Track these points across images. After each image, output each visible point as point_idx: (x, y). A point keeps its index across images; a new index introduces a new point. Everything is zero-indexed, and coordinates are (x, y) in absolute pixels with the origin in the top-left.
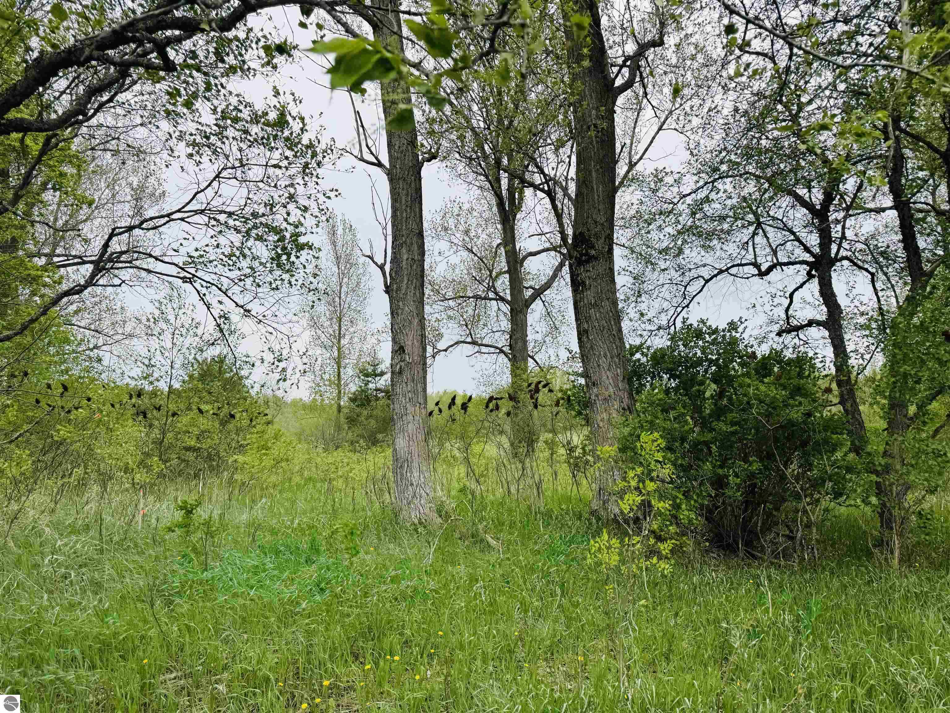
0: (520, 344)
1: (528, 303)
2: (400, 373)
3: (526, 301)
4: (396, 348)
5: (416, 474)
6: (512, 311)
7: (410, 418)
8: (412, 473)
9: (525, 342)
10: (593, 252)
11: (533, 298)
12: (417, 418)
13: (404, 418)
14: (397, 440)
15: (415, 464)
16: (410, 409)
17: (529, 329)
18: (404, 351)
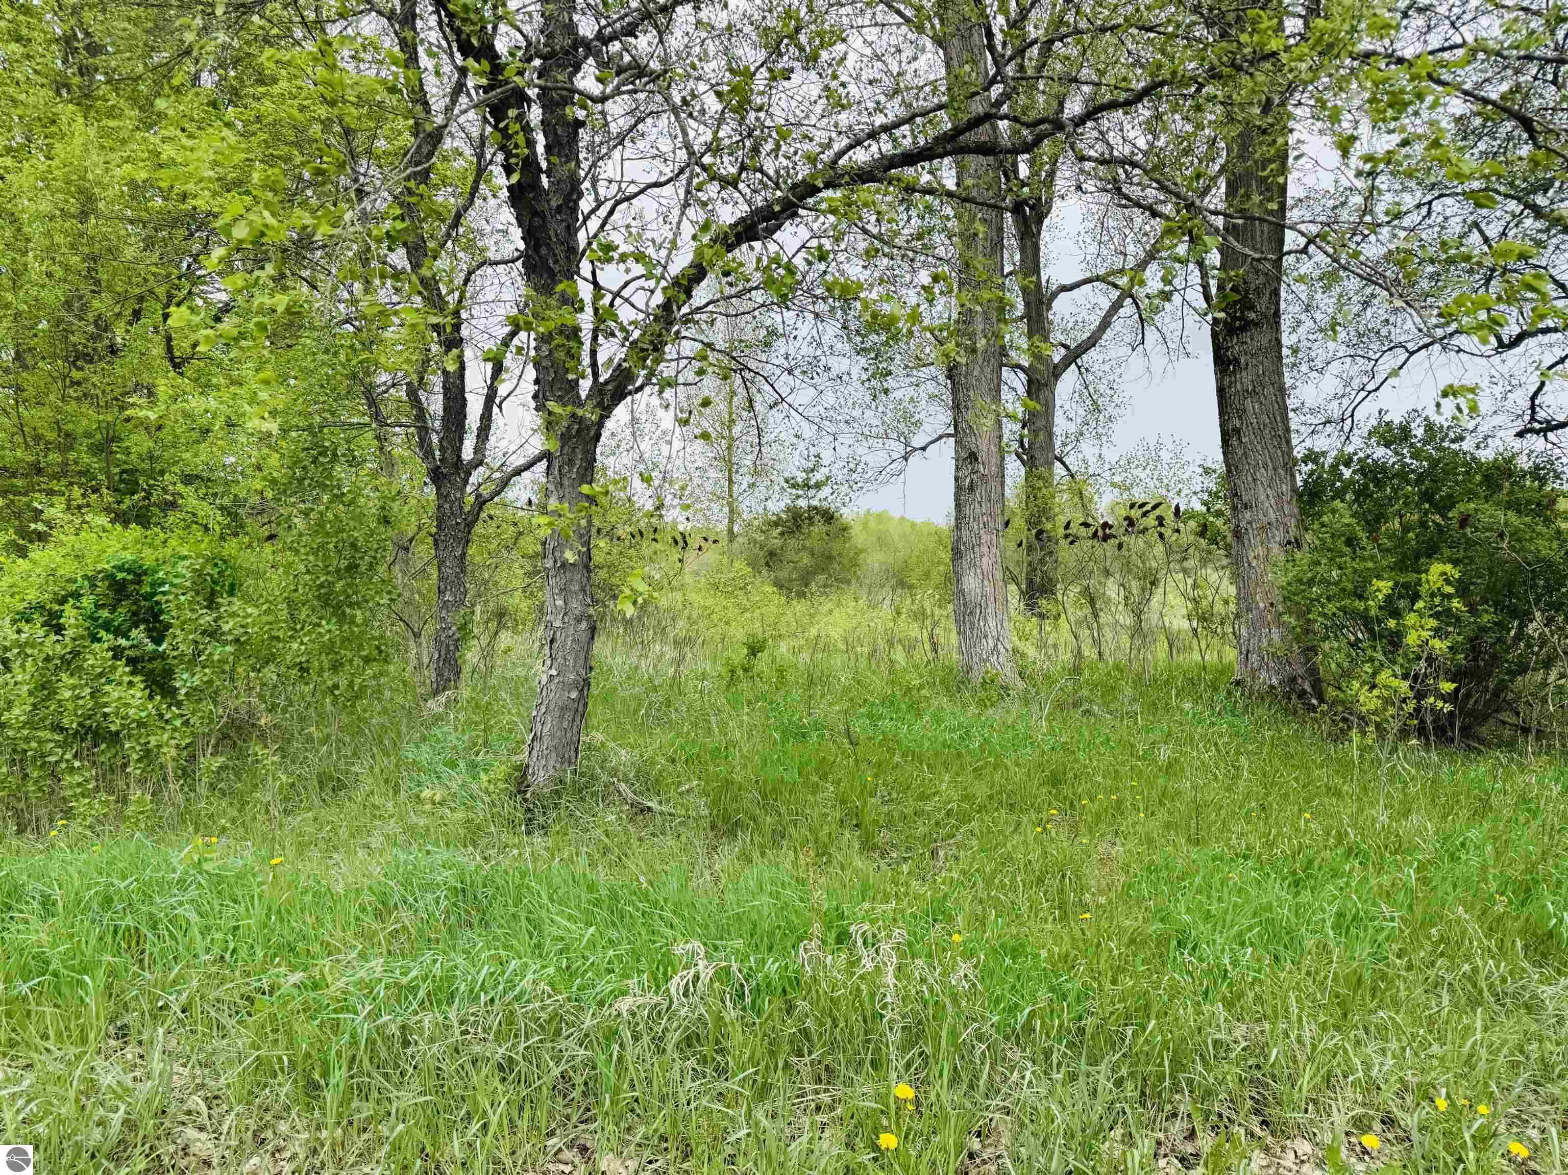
0: (1042, 437)
1: (1057, 372)
2: (971, 488)
3: (1056, 367)
4: (964, 455)
5: (992, 623)
6: (1030, 382)
7: (985, 549)
8: (986, 621)
9: (1050, 435)
10: (1252, 315)
11: (1067, 362)
12: (994, 549)
13: (977, 549)
14: (965, 579)
15: (991, 610)
16: (985, 538)
17: (1058, 413)
18: (976, 459)
